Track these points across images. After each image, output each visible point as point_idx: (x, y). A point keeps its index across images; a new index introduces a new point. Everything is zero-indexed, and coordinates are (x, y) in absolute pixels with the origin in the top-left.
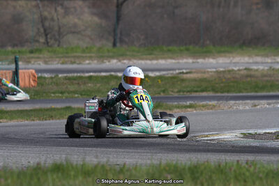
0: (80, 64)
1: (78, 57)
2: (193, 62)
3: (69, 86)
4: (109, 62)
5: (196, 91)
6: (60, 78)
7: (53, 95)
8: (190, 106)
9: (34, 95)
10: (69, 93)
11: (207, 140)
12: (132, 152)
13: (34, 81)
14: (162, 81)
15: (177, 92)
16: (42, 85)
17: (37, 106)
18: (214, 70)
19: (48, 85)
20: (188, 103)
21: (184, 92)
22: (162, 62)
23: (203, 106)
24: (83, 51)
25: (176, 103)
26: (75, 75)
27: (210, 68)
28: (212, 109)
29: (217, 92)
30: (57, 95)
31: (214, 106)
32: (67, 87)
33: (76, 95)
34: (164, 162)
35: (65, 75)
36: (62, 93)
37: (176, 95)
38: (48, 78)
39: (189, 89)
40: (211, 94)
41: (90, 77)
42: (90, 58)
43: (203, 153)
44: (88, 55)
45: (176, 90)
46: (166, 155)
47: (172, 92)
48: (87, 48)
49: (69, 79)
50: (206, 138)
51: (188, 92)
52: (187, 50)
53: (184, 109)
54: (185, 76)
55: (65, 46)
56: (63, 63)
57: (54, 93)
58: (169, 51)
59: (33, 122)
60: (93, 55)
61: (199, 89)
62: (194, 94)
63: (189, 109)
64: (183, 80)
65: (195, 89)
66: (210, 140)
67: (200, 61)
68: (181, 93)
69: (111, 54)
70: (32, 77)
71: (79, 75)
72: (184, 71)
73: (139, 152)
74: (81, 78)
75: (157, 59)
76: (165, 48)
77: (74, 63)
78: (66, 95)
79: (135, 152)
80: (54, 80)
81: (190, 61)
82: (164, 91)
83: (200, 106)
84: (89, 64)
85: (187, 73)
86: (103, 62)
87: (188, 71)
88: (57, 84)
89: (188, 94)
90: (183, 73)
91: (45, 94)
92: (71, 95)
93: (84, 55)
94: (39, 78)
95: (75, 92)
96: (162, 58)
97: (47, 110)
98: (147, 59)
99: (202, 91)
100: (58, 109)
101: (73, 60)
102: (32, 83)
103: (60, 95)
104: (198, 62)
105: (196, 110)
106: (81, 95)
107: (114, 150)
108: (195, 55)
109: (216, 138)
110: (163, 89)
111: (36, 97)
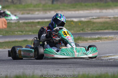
0: (32, 14)
1: (31, 10)
2: (100, 12)
3: (26, 28)
4: (50, 12)
5: (102, 30)
6: (20, 23)
7: (16, 33)
8: (98, 39)
9: (5, 33)
10: (26, 32)
11: (108, 59)
12: (63, 67)
13: (5, 25)
14: (81, 24)
15: (90, 30)
16: (10, 27)
17: (7, 40)
18: (112, 17)
19: (14, 27)
20: (97, 37)
21: (94, 30)
22: (81, 13)
23: (106, 38)
24: (35, 7)
25: (89, 37)
26: (30, 21)
27: (110, 15)
28: (111, 40)
29: (114, 30)
30: (19, 33)
31: (112, 38)
32: (25, 29)
33: (30, 33)
34: (81, 73)
35: (23, 21)
36: (22, 32)
37: (89, 32)
38: (13, 23)
39: (97, 28)
40: (111, 31)
41: (39, 22)
42: (39, 10)
43: (105, 67)
44: (37, 9)
45: (89, 29)
46: (83, 68)
47: (87, 30)
48: (36, 5)
49: (26, 23)
50: (107, 58)
51: (97, 30)
52: (97, 5)
53: (94, 41)
54: (95, 20)
55: (23, 4)
56: (22, 14)
57: (17, 32)
58: (86, 6)
59: (4, 50)
60: (40, 9)
61: (103, 28)
62: (100, 31)
63: (97, 41)
64: (94, 23)
65: (101, 28)
66: (110, 59)
67: (104, 11)
68: (93, 31)
69: (51, 8)
70: (4, 22)
71: (32, 21)
72: (94, 17)
73: (66, 67)
74: (33, 22)
75: (78, 10)
76: (83, 4)
77: (29, 13)
78: (24, 33)
79: (64, 67)
80: (17, 24)
81: (98, 11)
82: (82, 30)
83: (104, 38)
84: (38, 14)
85: (96, 19)
86: (46, 13)
87: (97, 17)
88: (19, 27)
89: (97, 31)
90: (94, 19)
91: (11, 33)
92: (27, 33)
93: (35, 9)
94: (8, 23)
95: (30, 31)
96: (81, 10)
97: (13, 42)
98: (72, 11)
99: (105, 29)
100: (20, 42)
101: (28, 12)
102: (4, 26)
103: (21, 33)
104: (103, 12)
105: (101, 41)
106: (33, 33)
107: (52, 66)
108: (101, 8)
109: (113, 57)
110: (82, 28)
111: (6, 34)
